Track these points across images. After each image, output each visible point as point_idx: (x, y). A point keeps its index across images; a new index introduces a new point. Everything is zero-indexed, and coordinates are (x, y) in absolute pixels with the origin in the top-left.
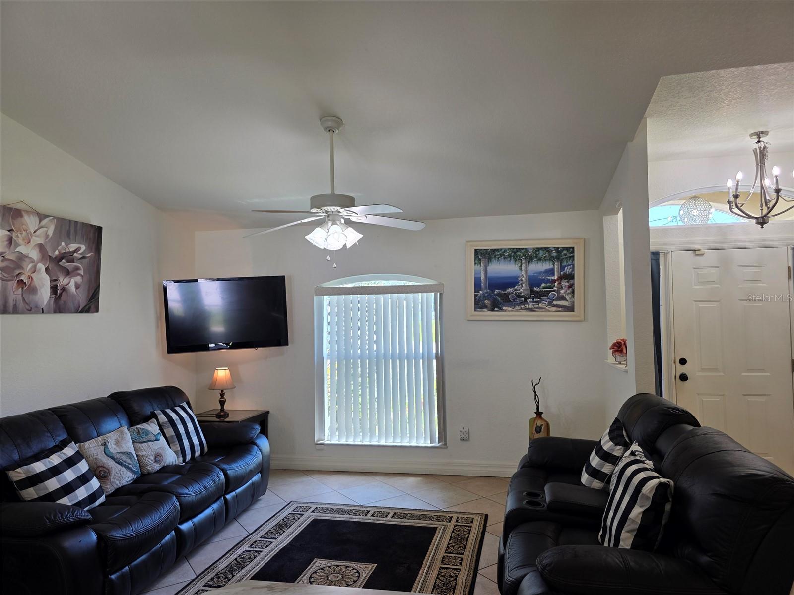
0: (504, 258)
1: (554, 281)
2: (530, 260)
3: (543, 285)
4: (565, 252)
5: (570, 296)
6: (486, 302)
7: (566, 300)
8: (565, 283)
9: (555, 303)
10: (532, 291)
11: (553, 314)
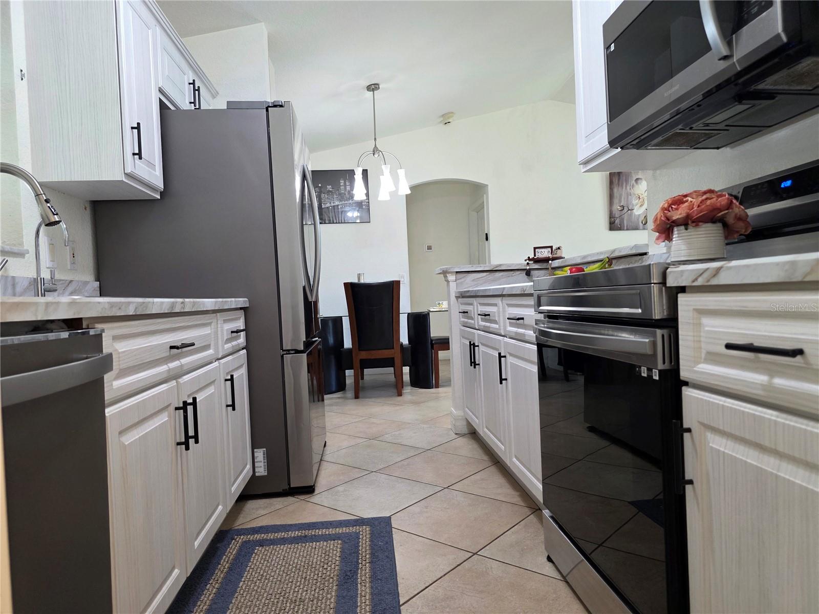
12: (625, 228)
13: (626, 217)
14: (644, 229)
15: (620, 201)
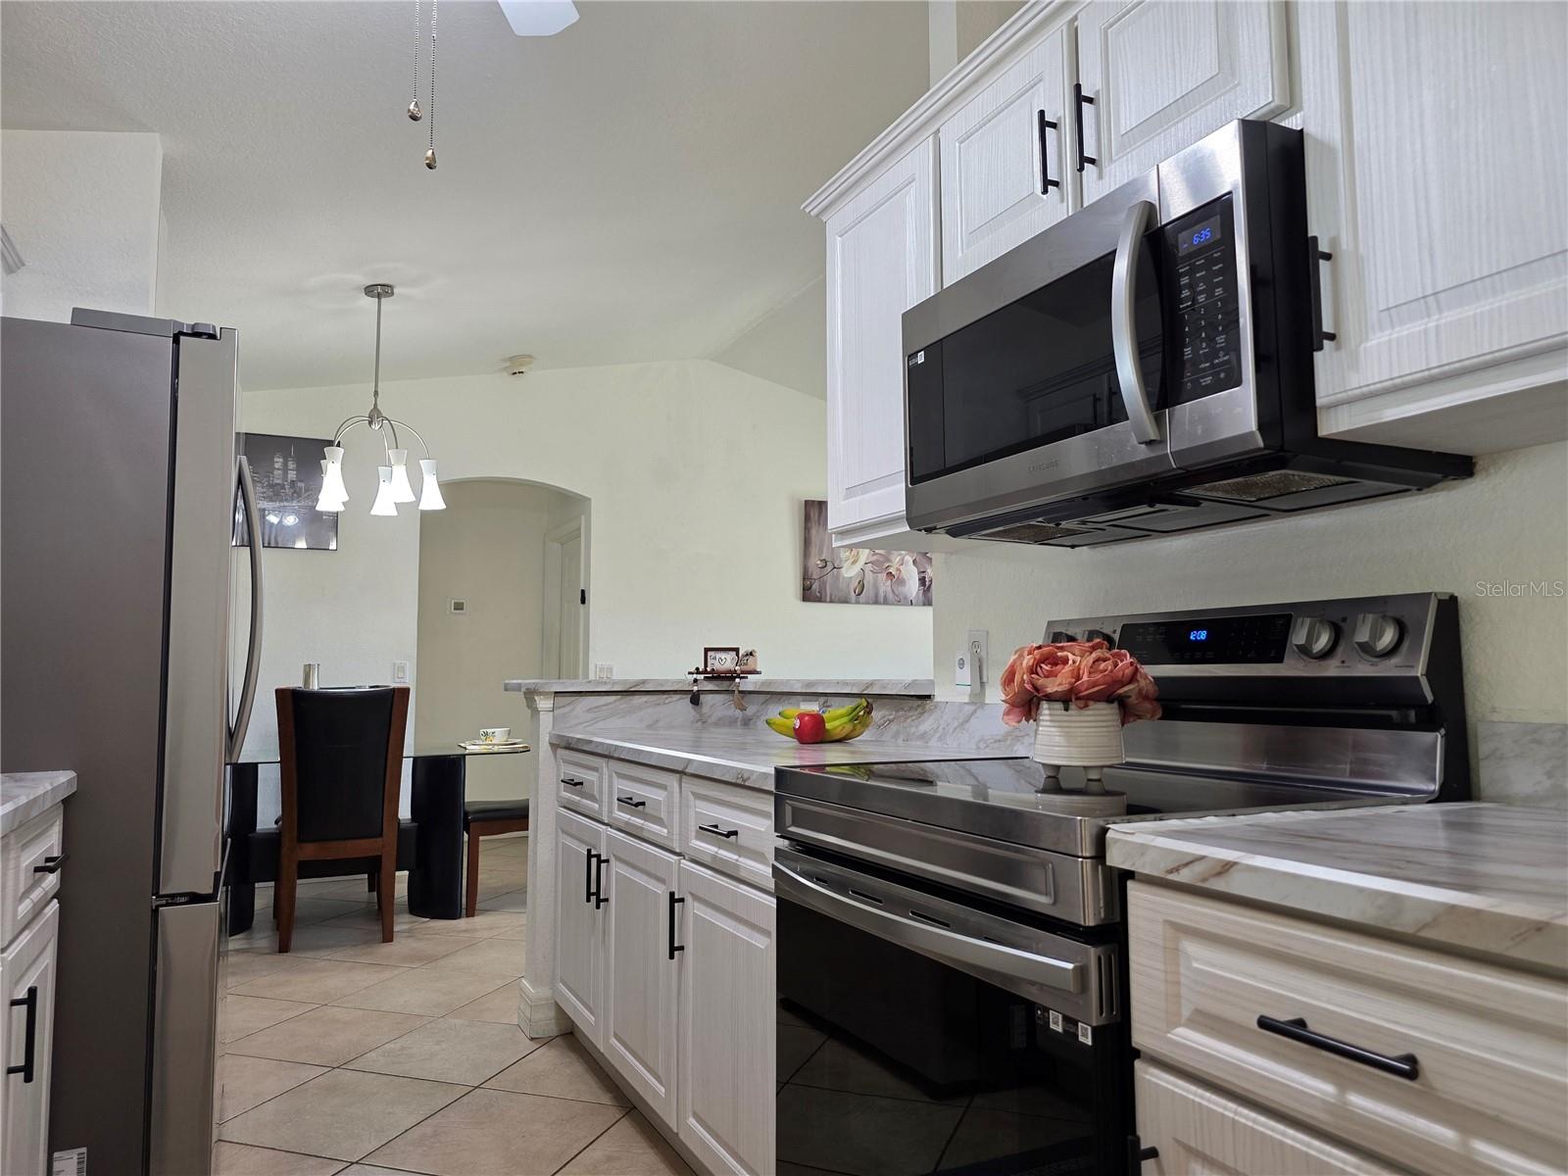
12: (828, 600)
13: (829, 579)
14: (858, 603)
15: (821, 551)
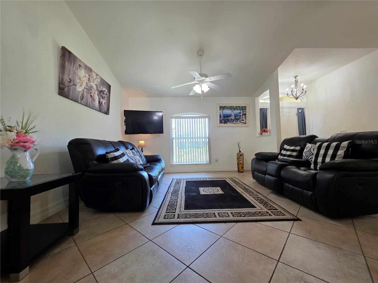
0: (228, 109)
1: (241, 116)
2: (235, 109)
3: (238, 117)
4: (244, 108)
5: (245, 120)
6: (223, 121)
7: (244, 121)
8: (244, 116)
9: (241, 122)
10: (235, 118)
11: (241, 125)
15: (69, 75)
